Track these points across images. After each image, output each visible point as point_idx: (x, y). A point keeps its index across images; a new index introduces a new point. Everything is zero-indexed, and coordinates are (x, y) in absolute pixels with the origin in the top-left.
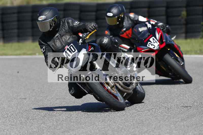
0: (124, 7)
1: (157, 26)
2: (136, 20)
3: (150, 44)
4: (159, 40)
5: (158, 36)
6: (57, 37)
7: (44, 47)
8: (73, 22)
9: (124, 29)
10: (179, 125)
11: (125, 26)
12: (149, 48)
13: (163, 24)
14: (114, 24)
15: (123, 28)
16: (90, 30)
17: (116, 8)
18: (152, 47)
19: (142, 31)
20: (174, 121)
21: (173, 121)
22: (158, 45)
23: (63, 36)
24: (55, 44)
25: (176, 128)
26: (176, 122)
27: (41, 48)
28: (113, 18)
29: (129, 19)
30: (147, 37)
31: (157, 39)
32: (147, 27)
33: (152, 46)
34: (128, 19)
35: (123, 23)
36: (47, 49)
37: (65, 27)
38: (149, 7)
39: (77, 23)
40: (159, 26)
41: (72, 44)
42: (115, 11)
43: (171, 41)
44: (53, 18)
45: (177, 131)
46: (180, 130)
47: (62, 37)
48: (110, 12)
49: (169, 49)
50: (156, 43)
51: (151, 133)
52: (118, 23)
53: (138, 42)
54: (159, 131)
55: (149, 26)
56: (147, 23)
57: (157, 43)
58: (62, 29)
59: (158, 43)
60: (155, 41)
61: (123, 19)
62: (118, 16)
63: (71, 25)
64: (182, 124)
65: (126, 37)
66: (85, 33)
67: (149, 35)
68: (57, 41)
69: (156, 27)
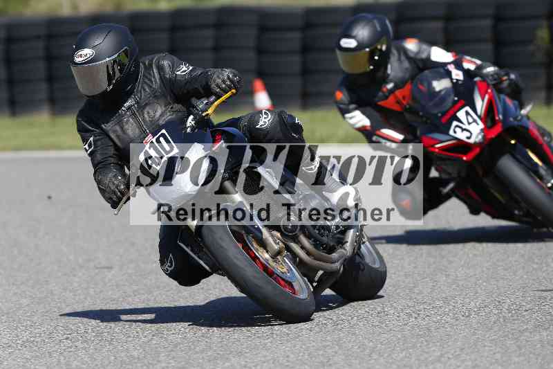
0: (387, 22)
1: (482, 76)
2: (422, 60)
3: (457, 126)
4: (482, 116)
5: (480, 104)
6: (129, 108)
7: (92, 139)
8: (174, 67)
9: (390, 86)
10: (528, 341)
11: (391, 77)
12: (456, 139)
13: (496, 68)
14: (361, 70)
15: (387, 83)
16: (218, 90)
17: (365, 26)
18: (462, 136)
19: (440, 91)
20: (515, 329)
21: (512, 329)
22: (482, 130)
23: (144, 107)
24: (122, 128)
25: (520, 348)
26: (521, 332)
27: (85, 140)
28: (358, 53)
29: (403, 58)
30: (451, 108)
31: (479, 113)
32: (452, 79)
33: (465, 132)
34: (399, 55)
35: (386, 68)
36: (99, 143)
37: (152, 82)
38: (448, 19)
39: (184, 69)
40: (487, 75)
41: (164, 131)
42: (363, 32)
43: (519, 118)
44: (116, 56)
45: (522, 358)
46: (531, 355)
47: (142, 111)
48: (349, 36)
49: (513, 142)
50: (474, 124)
51: (452, 361)
52: (372, 67)
53: (426, 123)
54: (473, 357)
55: (457, 75)
56: (451, 68)
57: (478, 124)
58: (143, 87)
59: (481, 126)
60: (471, 120)
61: (385, 56)
62: (372, 48)
63: (168, 76)
64: (537, 337)
65: (396, 108)
66: (203, 99)
67: (455, 103)
68: (128, 121)
69: (477, 79)
